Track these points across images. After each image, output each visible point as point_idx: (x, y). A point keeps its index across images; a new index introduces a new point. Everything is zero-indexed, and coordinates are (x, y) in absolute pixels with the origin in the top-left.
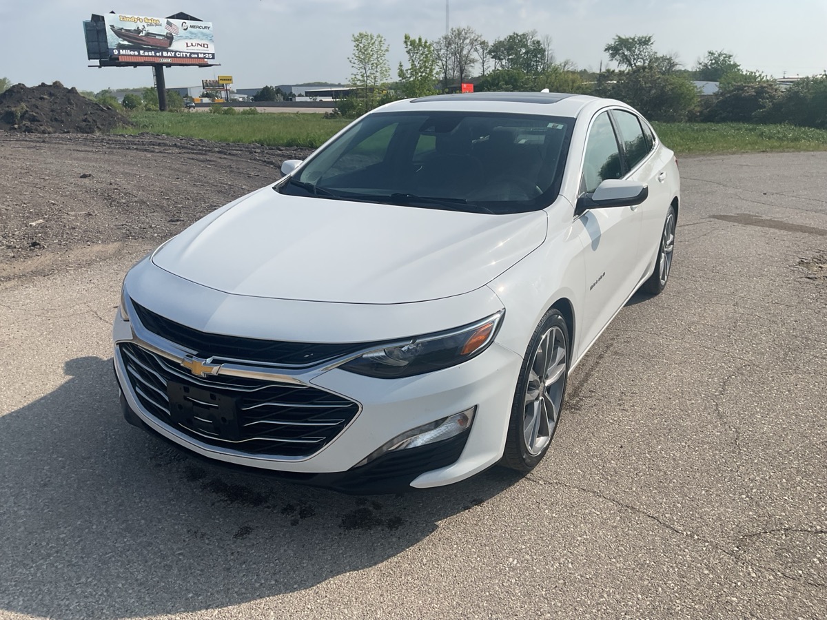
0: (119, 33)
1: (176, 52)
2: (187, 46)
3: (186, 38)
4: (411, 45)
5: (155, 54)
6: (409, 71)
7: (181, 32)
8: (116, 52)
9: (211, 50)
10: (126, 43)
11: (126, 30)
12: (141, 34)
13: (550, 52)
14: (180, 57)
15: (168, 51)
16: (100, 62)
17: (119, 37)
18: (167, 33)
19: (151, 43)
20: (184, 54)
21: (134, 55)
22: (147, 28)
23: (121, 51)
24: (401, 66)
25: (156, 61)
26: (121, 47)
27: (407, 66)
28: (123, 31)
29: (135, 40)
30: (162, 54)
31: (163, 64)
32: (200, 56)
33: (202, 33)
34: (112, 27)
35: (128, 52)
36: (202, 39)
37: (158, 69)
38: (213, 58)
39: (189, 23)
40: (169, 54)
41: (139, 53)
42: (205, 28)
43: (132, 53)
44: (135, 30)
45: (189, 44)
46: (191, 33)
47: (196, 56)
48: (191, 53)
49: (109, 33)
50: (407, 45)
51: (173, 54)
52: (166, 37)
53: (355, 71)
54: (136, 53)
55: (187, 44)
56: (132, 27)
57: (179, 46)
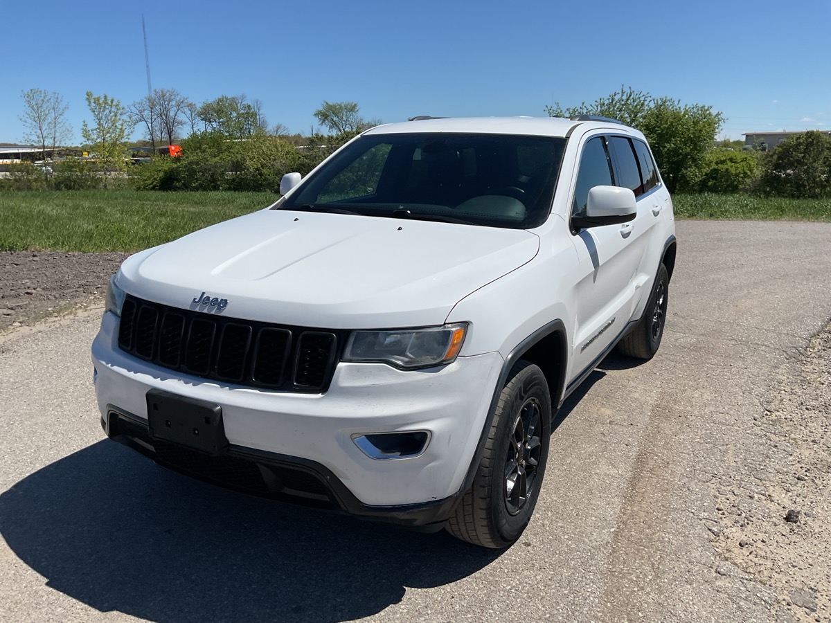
4: (95, 102)
6: (95, 132)
13: (261, 117)
24: (86, 126)
27: (93, 125)
50: (90, 102)
53: (28, 131)
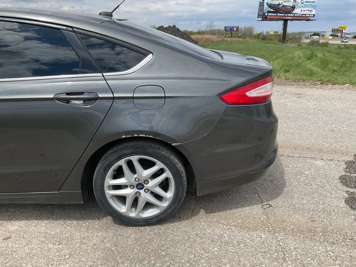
0: (270, 6)
1: (295, 14)
2: (301, 11)
3: (302, 7)
5: (285, 15)
7: (300, 5)
8: (266, 14)
9: (314, 12)
10: (272, 10)
11: (274, 4)
12: (280, 6)
14: (297, 16)
15: (291, 13)
16: (262, 19)
17: (270, 8)
18: (293, 5)
19: (284, 10)
20: (299, 15)
21: (275, 16)
22: (283, 3)
23: (269, 14)
25: (285, 18)
26: (269, 12)
28: (272, 5)
29: (276, 9)
30: (288, 15)
31: (287, 20)
32: (307, 16)
33: (311, 5)
34: (267, 3)
35: (272, 14)
36: (310, 8)
37: (286, 21)
38: (314, 17)
40: (291, 15)
41: (277, 14)
42: (313, 2)
43: (274, 15)
44: (277, 4)
45: (303, 10)
46: (305, 5)
47: (305, 16)
48: (303, 14)
49: (265, 6)
51: (293, 15)
52: (292, 7)
54: (276, 15)
55: (302, 10)
56: (276, 3)
57: (297, 11)
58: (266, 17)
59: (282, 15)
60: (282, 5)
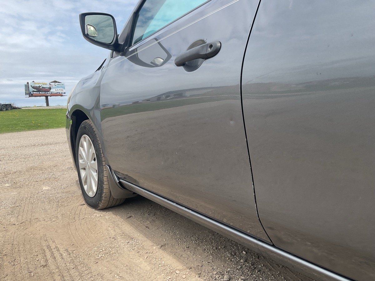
0: (33, 88)
3: (56, 88)
5: (45, 93)
7: (54, 86)
8: (32, 93)
9: (64, 91)
10: (35, 90)
11: (36, 87)
12: (40, 88)
14: (53, 94)
15: (49, 92)
16: (29, 96)
19: (44, 90)
20: (55, 93)
22: (42, 86)
25: (46, 95)
26: (34, 91)
29: (38, 89)
30: (47, 93)
31: (48, 96)
32: (61, 93)
33: (61, 87)
35: (36, 93)
38: (65, 93)
39: (57, 84)
42: (62, 85)
45: (57, 90)
46: (57, 86)
47: (59, 93)
48: (57, 92)
49: (30, 87)
51: (51, 93)
52: (49, 88)
54: (39, 93)
56: (38, 85)
57: (53, 90)
58: (33, 95)
59: (43, 93)
60: (42, 87)
